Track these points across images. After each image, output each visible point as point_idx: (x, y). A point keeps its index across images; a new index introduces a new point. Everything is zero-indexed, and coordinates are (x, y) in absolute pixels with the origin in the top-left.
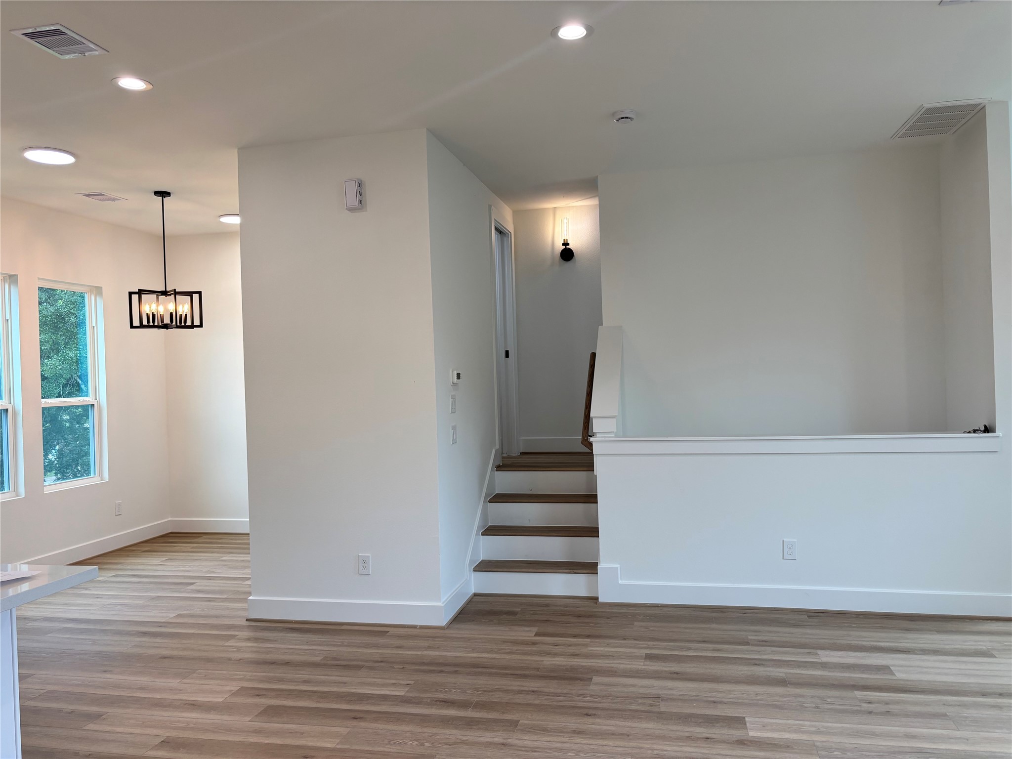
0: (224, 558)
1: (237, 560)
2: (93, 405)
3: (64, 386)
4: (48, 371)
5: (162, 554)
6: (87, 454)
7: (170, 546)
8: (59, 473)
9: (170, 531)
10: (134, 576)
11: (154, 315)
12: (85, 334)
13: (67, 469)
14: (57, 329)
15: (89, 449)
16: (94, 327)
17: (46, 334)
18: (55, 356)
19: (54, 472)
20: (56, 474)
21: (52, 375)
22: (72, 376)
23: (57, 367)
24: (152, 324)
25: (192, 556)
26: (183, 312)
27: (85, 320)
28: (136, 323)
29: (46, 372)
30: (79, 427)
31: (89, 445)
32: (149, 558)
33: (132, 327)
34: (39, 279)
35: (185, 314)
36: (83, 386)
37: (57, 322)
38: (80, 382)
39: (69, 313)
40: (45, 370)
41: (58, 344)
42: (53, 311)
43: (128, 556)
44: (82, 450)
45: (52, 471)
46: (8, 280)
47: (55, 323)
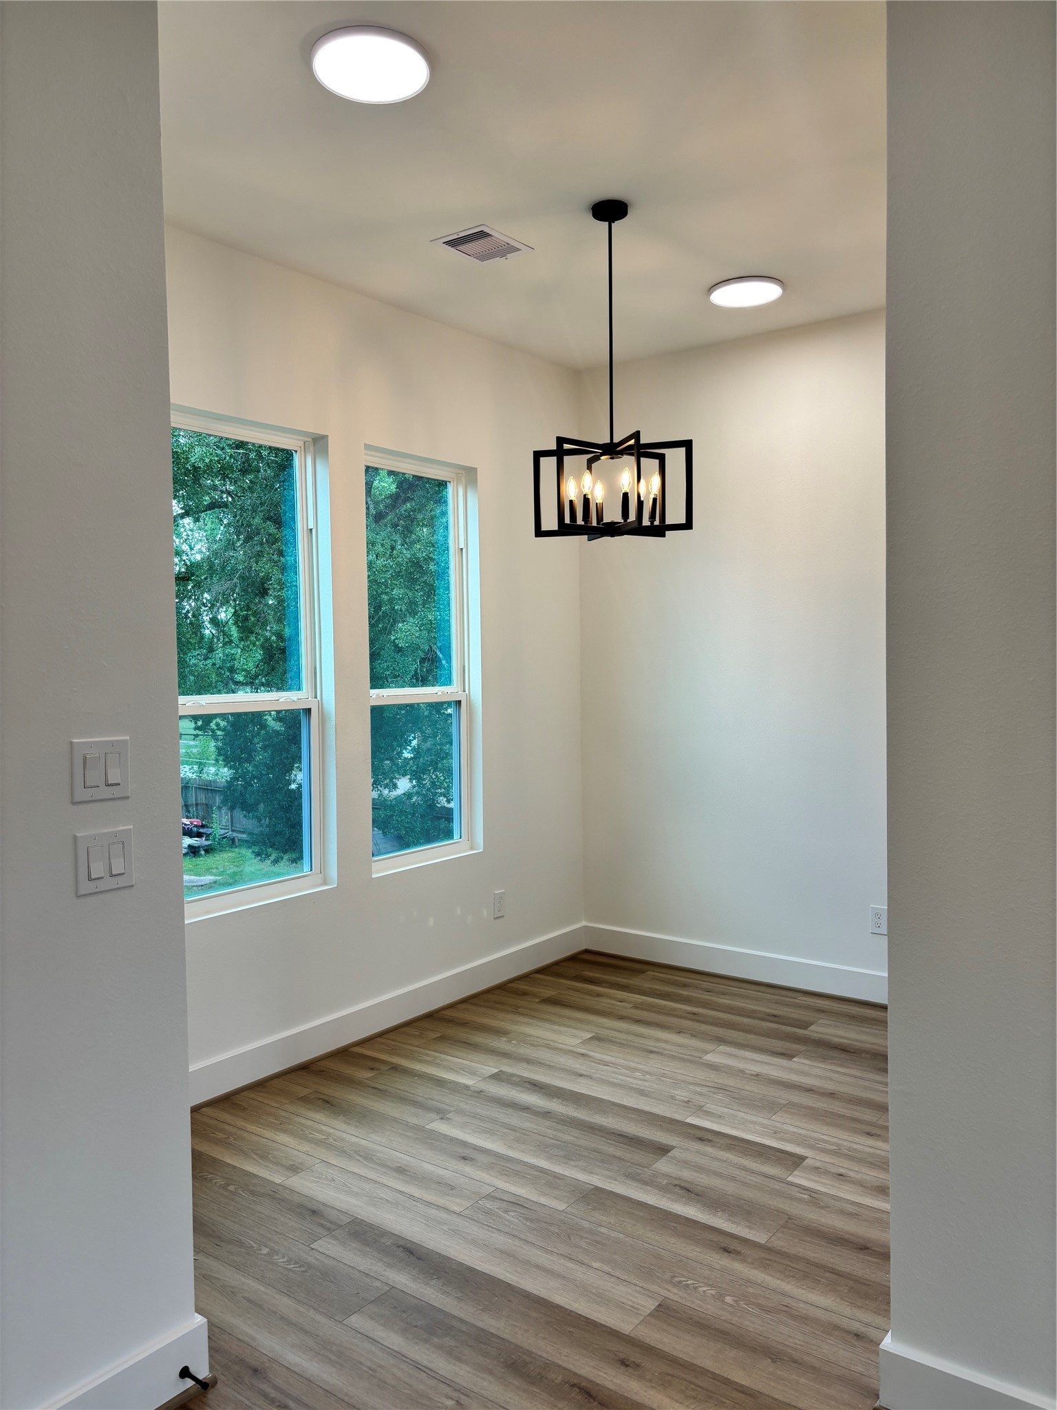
0: (710, 1058)
1: (742, 1071)
2: (460, 702)
3: (423, 661)
4: (403, 640)
5: (580, 1015)
6: (448, 755)
7: (590, 993)
8: (414, 779)
9: (584, 948)
10: (535, 1086)
11: (586, 501)
12: (448, 588)
13: (424, 774)
14: (413, 581)
15: (450, 749)
16: (462, 549)
17: (400, 588)
18: (412, 620)
19: (409, 777)
20: (411, 780)
21: (407, 645)
22: (431, 647)
23: (414, 635)
24: (583, 523)
25: (641, 1036)
26: (648, 493)
27: (448, 569)
28: (550, 523)
29: (401, 641)
30: (439, 717)
31: (451, 744)
32: (556, 1027)
33: (539, 533)
34: (367, 447)
35: (652, 496)
36: (444, 662)
37: (414, 572)
38: (441, 656)
39: (429, 559)
40: (399, 638)
41: (416, 604)
42: (409, 556)
43: (516, 1010)
44: (441, 749)
45: (406, 775)
46: (312, 449)
47: (411, 573)
